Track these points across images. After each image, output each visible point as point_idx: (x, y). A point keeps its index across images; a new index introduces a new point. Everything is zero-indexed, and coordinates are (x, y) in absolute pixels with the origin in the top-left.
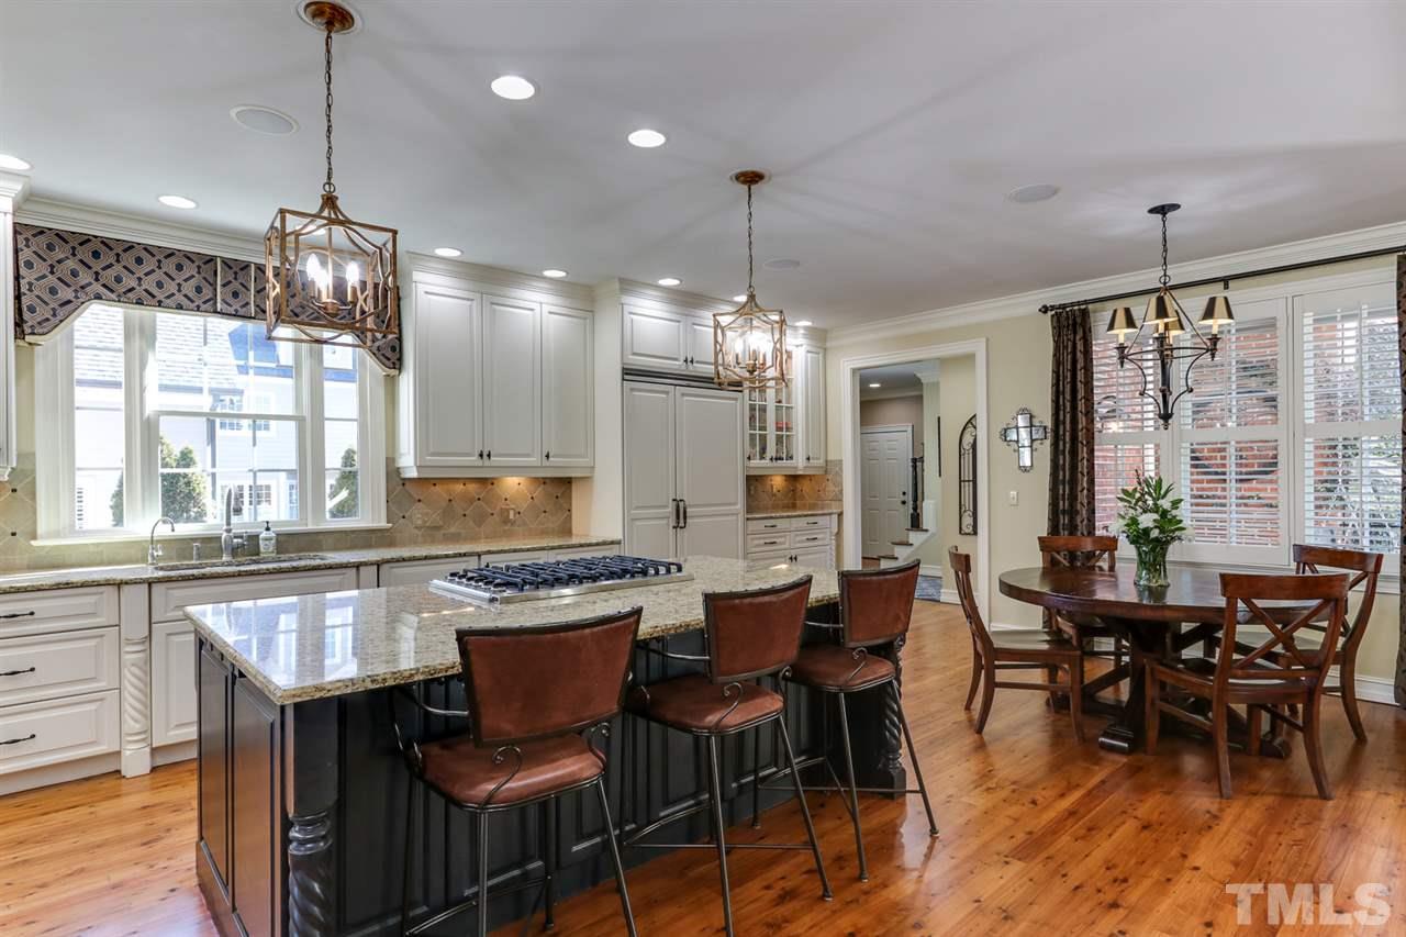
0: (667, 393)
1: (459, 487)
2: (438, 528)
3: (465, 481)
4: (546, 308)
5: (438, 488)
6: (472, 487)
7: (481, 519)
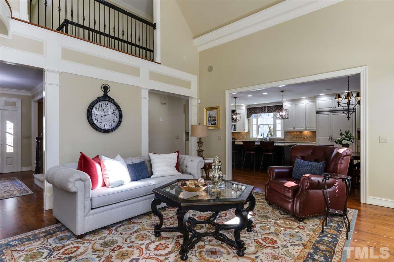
0: (329, 115)
1: (296, 133)
2: (292, 139)
3: (297, 132)
4: (306, 103)
5: (292, 133)
6: (298, 133)
7: (299, 138)
